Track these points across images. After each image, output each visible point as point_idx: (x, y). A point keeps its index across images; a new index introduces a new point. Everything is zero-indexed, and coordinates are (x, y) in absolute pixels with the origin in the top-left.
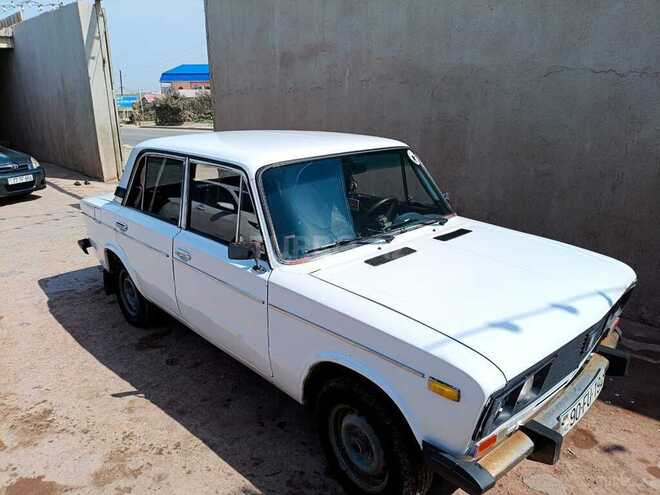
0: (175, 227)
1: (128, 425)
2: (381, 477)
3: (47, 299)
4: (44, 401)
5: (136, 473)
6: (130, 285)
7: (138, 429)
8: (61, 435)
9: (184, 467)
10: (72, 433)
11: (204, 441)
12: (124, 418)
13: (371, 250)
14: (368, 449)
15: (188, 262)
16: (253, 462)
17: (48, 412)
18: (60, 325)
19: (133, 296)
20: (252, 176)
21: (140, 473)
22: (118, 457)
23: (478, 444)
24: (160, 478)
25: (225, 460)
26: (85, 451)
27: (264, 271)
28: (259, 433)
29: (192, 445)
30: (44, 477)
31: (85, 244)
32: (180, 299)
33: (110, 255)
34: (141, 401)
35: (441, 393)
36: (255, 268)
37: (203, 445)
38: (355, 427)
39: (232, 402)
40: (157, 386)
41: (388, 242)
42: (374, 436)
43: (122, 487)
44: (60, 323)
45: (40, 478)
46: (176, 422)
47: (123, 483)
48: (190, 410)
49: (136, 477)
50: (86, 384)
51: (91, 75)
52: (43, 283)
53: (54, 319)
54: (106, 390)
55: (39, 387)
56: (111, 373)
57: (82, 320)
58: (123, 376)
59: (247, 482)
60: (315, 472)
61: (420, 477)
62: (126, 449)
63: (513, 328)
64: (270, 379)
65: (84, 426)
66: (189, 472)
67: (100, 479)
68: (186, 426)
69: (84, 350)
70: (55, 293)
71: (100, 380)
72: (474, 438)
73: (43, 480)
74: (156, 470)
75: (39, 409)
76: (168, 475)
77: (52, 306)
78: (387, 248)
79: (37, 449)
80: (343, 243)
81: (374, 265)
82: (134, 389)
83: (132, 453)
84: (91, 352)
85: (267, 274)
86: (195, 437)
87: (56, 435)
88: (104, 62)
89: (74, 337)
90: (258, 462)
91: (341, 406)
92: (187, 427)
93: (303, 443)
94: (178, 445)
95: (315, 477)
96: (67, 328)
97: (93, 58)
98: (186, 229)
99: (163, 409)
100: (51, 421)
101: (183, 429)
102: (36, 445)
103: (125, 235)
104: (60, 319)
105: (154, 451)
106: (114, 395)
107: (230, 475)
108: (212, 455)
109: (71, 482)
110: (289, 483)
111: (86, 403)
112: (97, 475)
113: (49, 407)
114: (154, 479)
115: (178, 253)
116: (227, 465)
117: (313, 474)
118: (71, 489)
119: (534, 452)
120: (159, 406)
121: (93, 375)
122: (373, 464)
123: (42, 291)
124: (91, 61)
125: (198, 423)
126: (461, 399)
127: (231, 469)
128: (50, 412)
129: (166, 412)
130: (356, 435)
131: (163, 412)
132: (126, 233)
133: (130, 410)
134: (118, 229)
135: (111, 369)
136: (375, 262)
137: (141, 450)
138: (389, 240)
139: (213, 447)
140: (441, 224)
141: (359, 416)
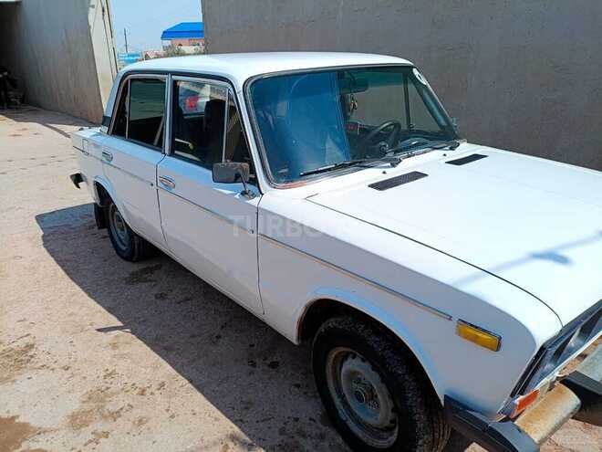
0: (159, 154)
1: (111, 363)
2: (389, 429)
3: (41, 233)
4: (28, 335)
5: (115, 415)
6: (120, 219)
7: (121, 367)
8: (41, 372)
9: (168, 410)
10: (53, 369)
11: (191, 381)
12: (108, 354)
13: (375, 174)
14: (373, 397)
15: (173, 190)
16: (243, 406)
17: (30, 346)
18: (52, 259)
19: (122, 230)
20: (239, 87)
21: (120, 416)
22: (98, 397)
23: (517, 401)
24: (141, 422)
25: (212, 403)
26: (64, 389)
27: (254, 196)
28: (251, 373)
29: (177, 385)
30: (18, 416)
31: (78, 179)
32: (165, 230)
33: (99, 188)
34: (126, 336)
35: (475, 340)
36: (244, 193)
37: (190, 385)
38: (358, 373)
39: (221, 340)
40: (144, 321)
41: (393, 165)
42: (381, 385)
43: (100, 431)
44: (53, 256)
45: (13, 418)
46: (161, 360)
47: (100, 426)
48: (176, 347)
49: (115, 420)
50: (72, 318)
51: (91, 24)
52: (40, 218)
53: (46, 253)
54: (91, 325)
55: (24, 320)
56: (99, 307)
57: (75, 253)
58: (111, 310)
59: (236, 429)
60: (311, 419)
61: (436, 434)
62: (108, 388)
63: (562, 260)
64: (261, 317)
65: (65, 363)
66: (172, 417)
67: (77, 421)
68: (171, 364)
69: (73, 283)
70: (50, 228)
71: (87, 314)
72: (513, 395)
73: (17, 421)
74: (137, 413)
75: (21, 344)
76: (150, 418)
77: (46, 240)
78: (393, 173)
79: (14, 386)
80: (344, 166)
81: (380, 189)
82: (120, 324)
83: (113, 394)
84: (80, 285)
85: (257, 199)
86: (180, 377)
87: (35, 371)
88: (103, 11)
89: (65, 271)
90: (248, 406)
91: (342, 349)
92: (173, 365)
93: (298, 386)
94: (162, 385)
95: (310, 424)
96: (59, 261)
97: (93, 6)
98: (170, 156)
99: (148, 345)
100: (32, 357)
101: (169, 367)
102: (14, 381)
103: (111, 165)
104: (52, 253)
105: (136, 392)
106: (99, 330)
107: (216, 419)
108: (199, 397)
109: (46, 424)
110: (282, 432)
111: (70, 338)
112: (73, 417)
113: (31, 342)
114: (134, 423)
115: (161, 181)
116: (214, 408)
117: (308, 422)
118: (44, 432)
119: (580, 410)
120: (145, 343)
121: (80, 309)
122: (380, 416)
123: (38, 226)
124: (91, 9)
125: (185, 361)
126: (502, 349)
127: (218, 414)
128: (32, 346)
129: (152, 349)
130: (359, 382)
131: (149, 349)
132: (112, 163)
133: (114, 346)
134: (104, 159)
135: (98, 303)
136: (380, 186)
137: (123, 389)
138: (394, 163)
139: (200, 388)
140: (452, 149)
141: (363, 361)
